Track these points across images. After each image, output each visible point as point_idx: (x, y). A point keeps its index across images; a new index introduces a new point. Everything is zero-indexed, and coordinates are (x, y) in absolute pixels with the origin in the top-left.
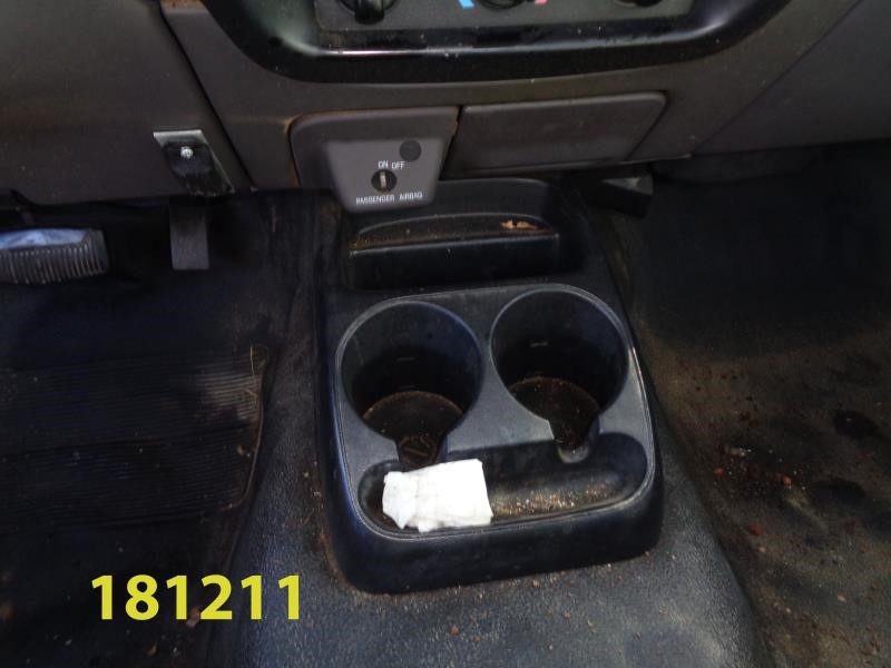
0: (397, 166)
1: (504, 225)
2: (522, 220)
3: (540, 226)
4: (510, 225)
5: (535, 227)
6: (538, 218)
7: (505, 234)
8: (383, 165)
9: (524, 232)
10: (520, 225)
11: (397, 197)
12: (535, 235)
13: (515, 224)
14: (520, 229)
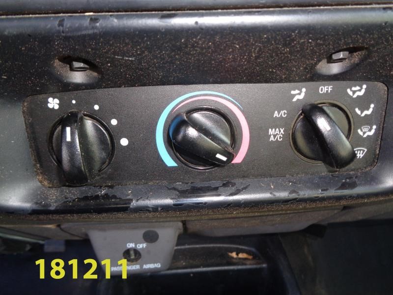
0: (141, 246)
1: (230, 254)
2: (243, 251)
3: (255, 257)
4: (234, 255)
5: (250, 257)
6: (253, 250)
7: (230, 262)
8: (131, 245)
9: (242, 261)
10: (241, 256)
11: (141, 267)
12: (250, 264)
13: (237, 254)
14: (240, 259)
